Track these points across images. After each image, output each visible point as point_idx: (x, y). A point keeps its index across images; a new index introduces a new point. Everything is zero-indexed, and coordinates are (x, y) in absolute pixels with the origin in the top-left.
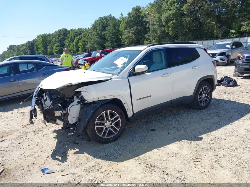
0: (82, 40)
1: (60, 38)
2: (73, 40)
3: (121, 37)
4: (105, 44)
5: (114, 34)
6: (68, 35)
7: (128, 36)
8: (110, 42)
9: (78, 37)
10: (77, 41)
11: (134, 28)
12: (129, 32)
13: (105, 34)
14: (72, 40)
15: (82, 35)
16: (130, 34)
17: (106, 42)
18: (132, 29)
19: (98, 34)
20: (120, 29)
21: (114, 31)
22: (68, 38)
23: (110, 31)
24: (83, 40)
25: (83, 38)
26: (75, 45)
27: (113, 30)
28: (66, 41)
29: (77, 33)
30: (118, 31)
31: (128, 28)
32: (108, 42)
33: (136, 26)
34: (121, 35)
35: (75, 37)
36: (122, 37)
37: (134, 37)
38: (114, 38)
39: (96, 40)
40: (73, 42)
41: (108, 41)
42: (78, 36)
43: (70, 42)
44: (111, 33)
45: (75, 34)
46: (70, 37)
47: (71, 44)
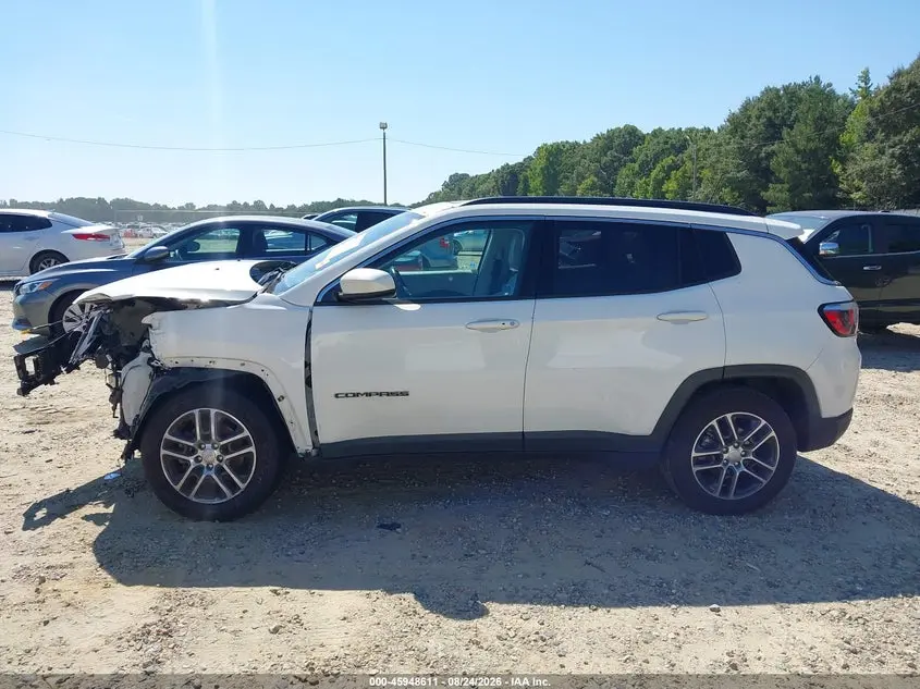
0: (679, 173)
1: (604, 160)
2: (650, 170)
3: (838, 170)
4: (762, 193)
5: (809, 155)
6: (635, 150)
7: (872, 170)
8: (786, 186)
9: (668, 161)
10: (662, 175)
11: (907, 138)
12: (882, 152)
13: (770, 155)
14: (645, 169)
15: (687, 152)
16: (885, 160)
17: (770, 185)
18: (897, 139)
19: (743, 152)
20: (844, 138)
21: (812, 145)
22: (634, 161)
23: (794, 145)
24: (685, 172)
25: (689, 164)
26: (650, 188)
27: (809, 140)
28: (624, 171)
29: (668, 146)
30: (833, 143)
31: (880, 136)
32: (779, 186)
33: (913, 131)
34: (843, 160)
35: (657, 158)
36: (844, 170)
37: (897, 173)
38: (810, 172)
39: (730, 175)
40: (648, 176)
41: (782, 182)
42: (672, 157)
43: (637, 174)
44: (798, 152)
45: (658, 149)
46: (642, 157)
47: (639, 182)
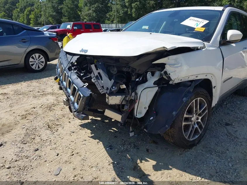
0: (34, 12)
1: (6, 7)
2: (24, 11)
3: (80, 14)
4: (61, 19)
5: (72, 9)
6: (17, 5)
7: (89, 14)
8: (67, 17)
9: (29, 8)
10: (28, 13)
11: (95, 6)
12: (90, 9)
13: (62, 8)
14: (22, 11)
15: (35, 6)
16: (91, 11)
17: (63, 17)
18: (93, 6)
19: (53, 7)
20: (79, 5)
21: (72, 6)
22: (17, 8)
23: (67, 6)
24: (36, 12)
25: (36, 10)
26: (25, 17)
27: (71, 5)
28: (15, 11)
29: (28, 4)
30: (77, 6)
31: (88, 5)
32: (65, 18)
33: (96, 4)
34: (80, 11)
35: (25, 8)
36: (81, 13)
37: (94, 14)
38: (72, 14)
39: (51, 14)
40: (23, 13)
41: (66, 16)
42: (30, 7)
43: (19, 12)
44: (69, 8)
45: (25, 4)
46: (20, 7)
47: (21, 15)
